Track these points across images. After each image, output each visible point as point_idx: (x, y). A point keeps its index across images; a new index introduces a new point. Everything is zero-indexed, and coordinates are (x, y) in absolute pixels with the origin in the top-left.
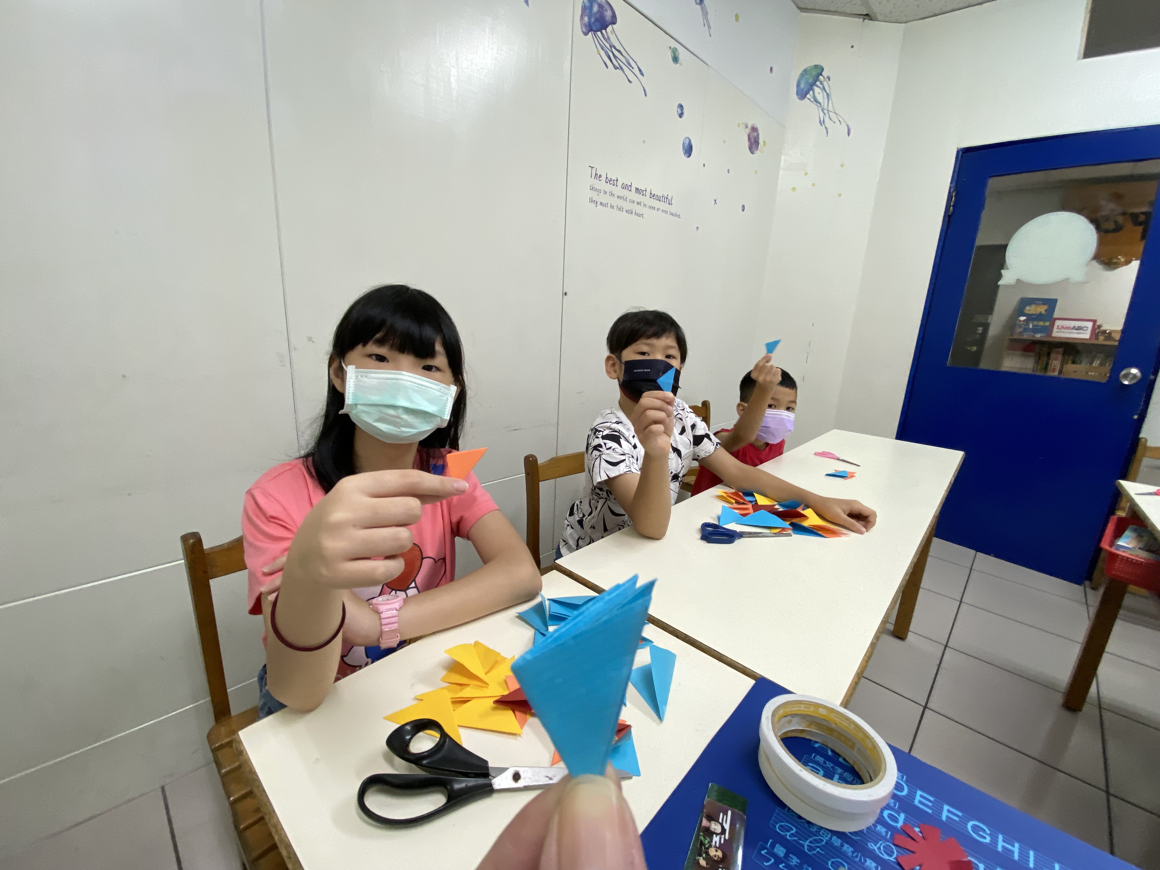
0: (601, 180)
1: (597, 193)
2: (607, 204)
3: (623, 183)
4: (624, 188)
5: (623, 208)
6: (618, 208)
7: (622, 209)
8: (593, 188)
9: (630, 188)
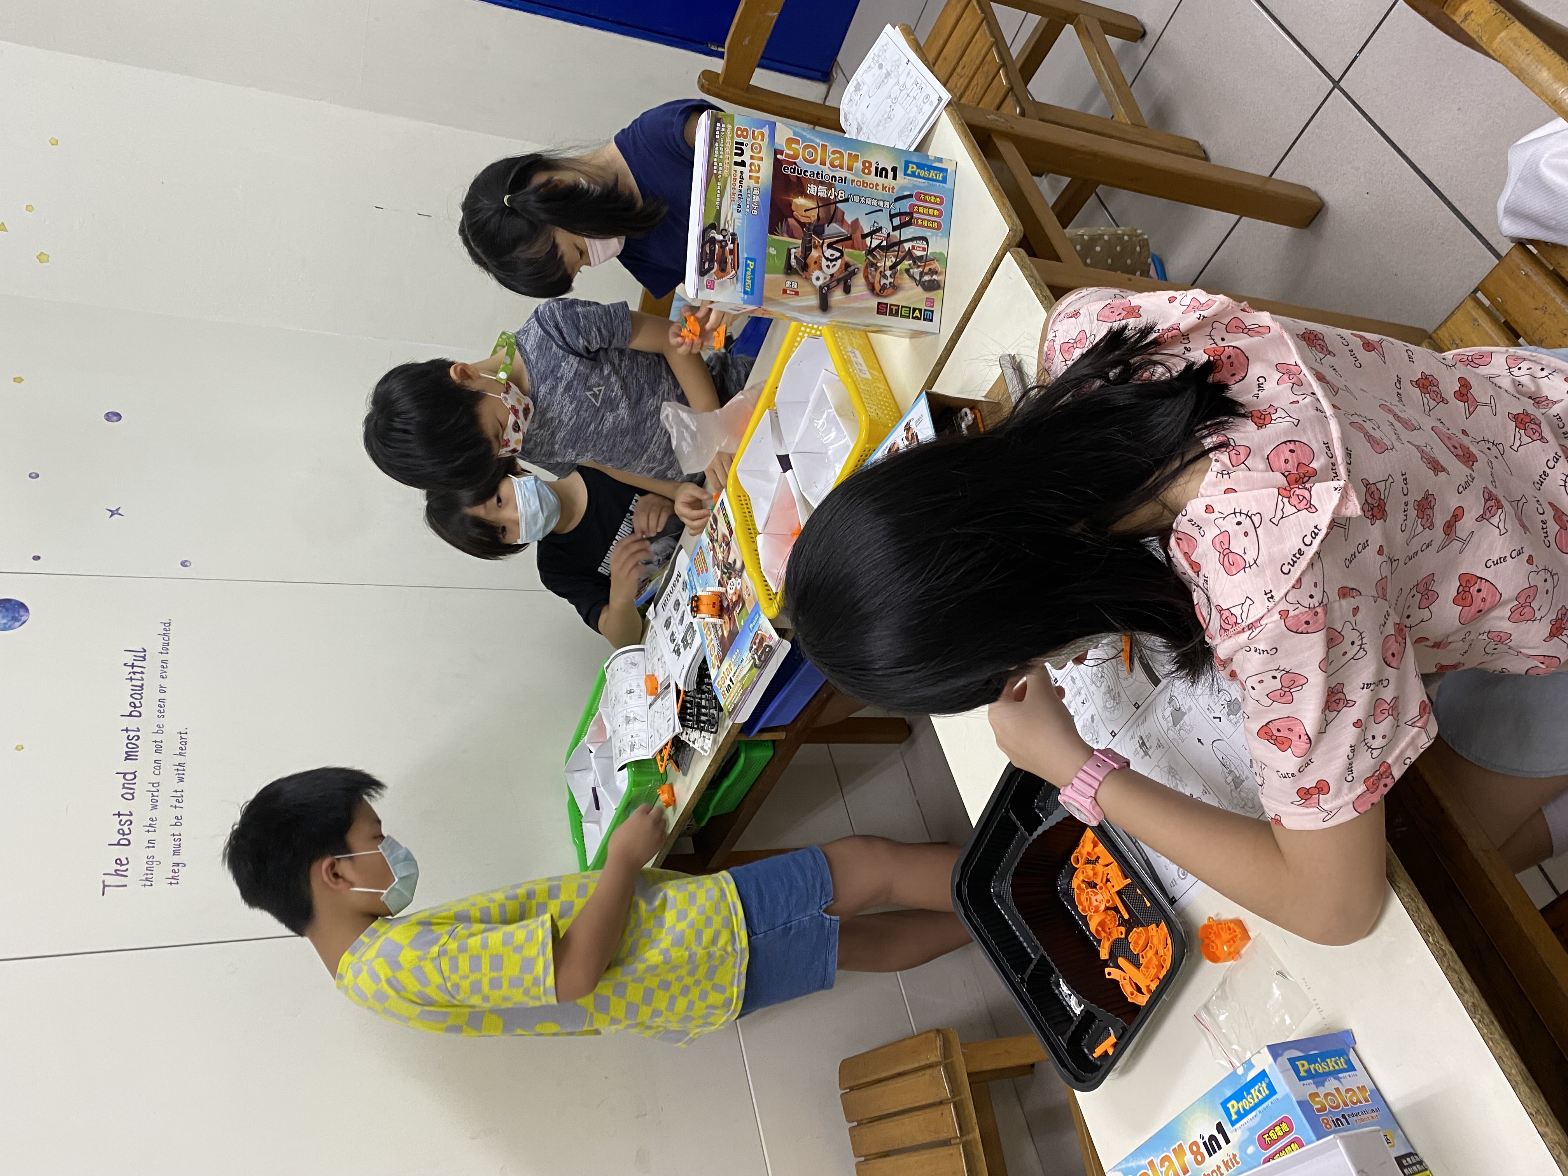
0: (127, 859)
1: (155, 866)
2: (173, 835)
3: (122, 796)
4: (132, 794)
5: (176, 791)
6: (178, 805)
7: (178, 794)
8: (147, 880)
9: (128, 777)
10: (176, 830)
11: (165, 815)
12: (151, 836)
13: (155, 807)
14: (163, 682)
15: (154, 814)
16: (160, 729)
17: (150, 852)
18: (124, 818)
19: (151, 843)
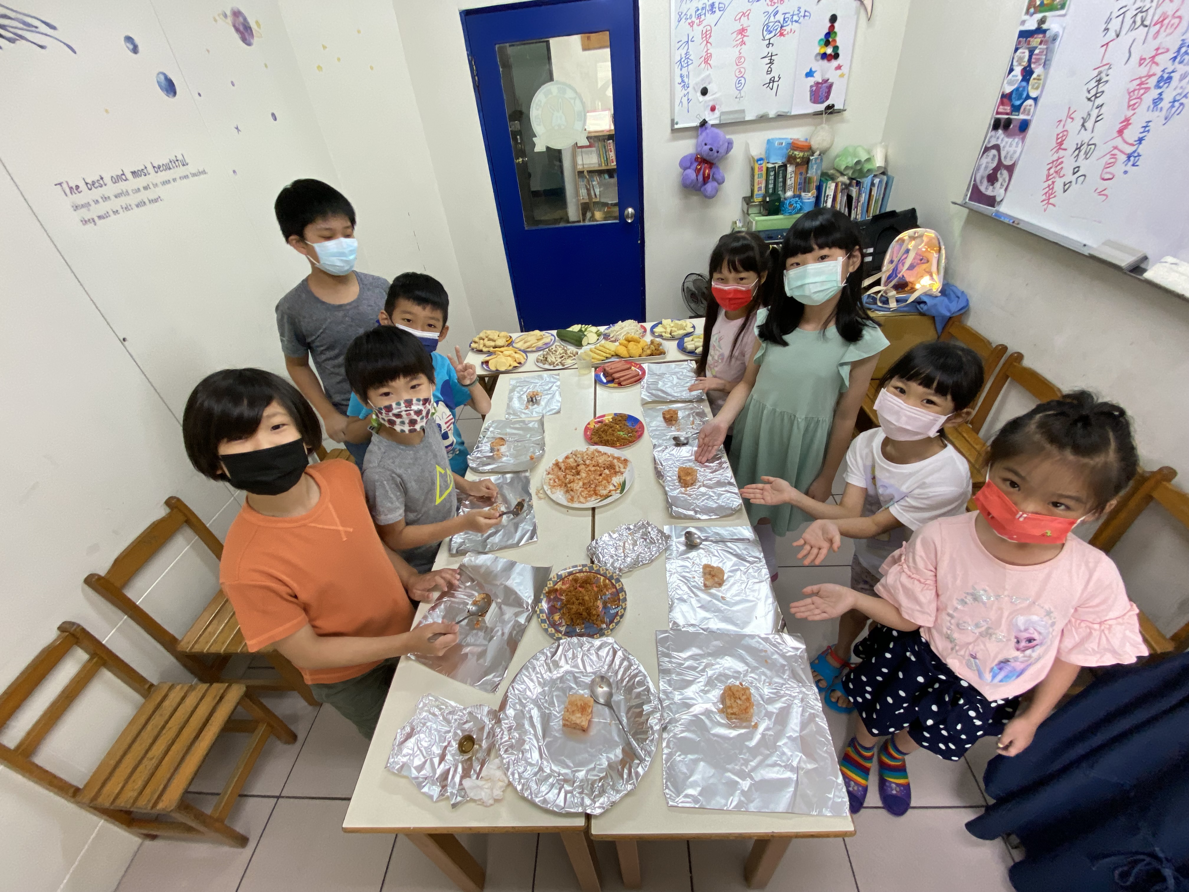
0: (81, 191)
1: (86, 208)
2: (108, 212)
3: (112, 177)
4: (116, 182)
5: (131, 206)
6: (125, 209)
8: (77, 207)
9: (123, 177)
10: (111, 213)
11: (116, 204)
12: (100, 200)
13: (116, 197)
14: (178, 180)
15: (113, 198)
16: (156, 185)
17: (92, 203)
18: (101, 182)
19: (97, 202)
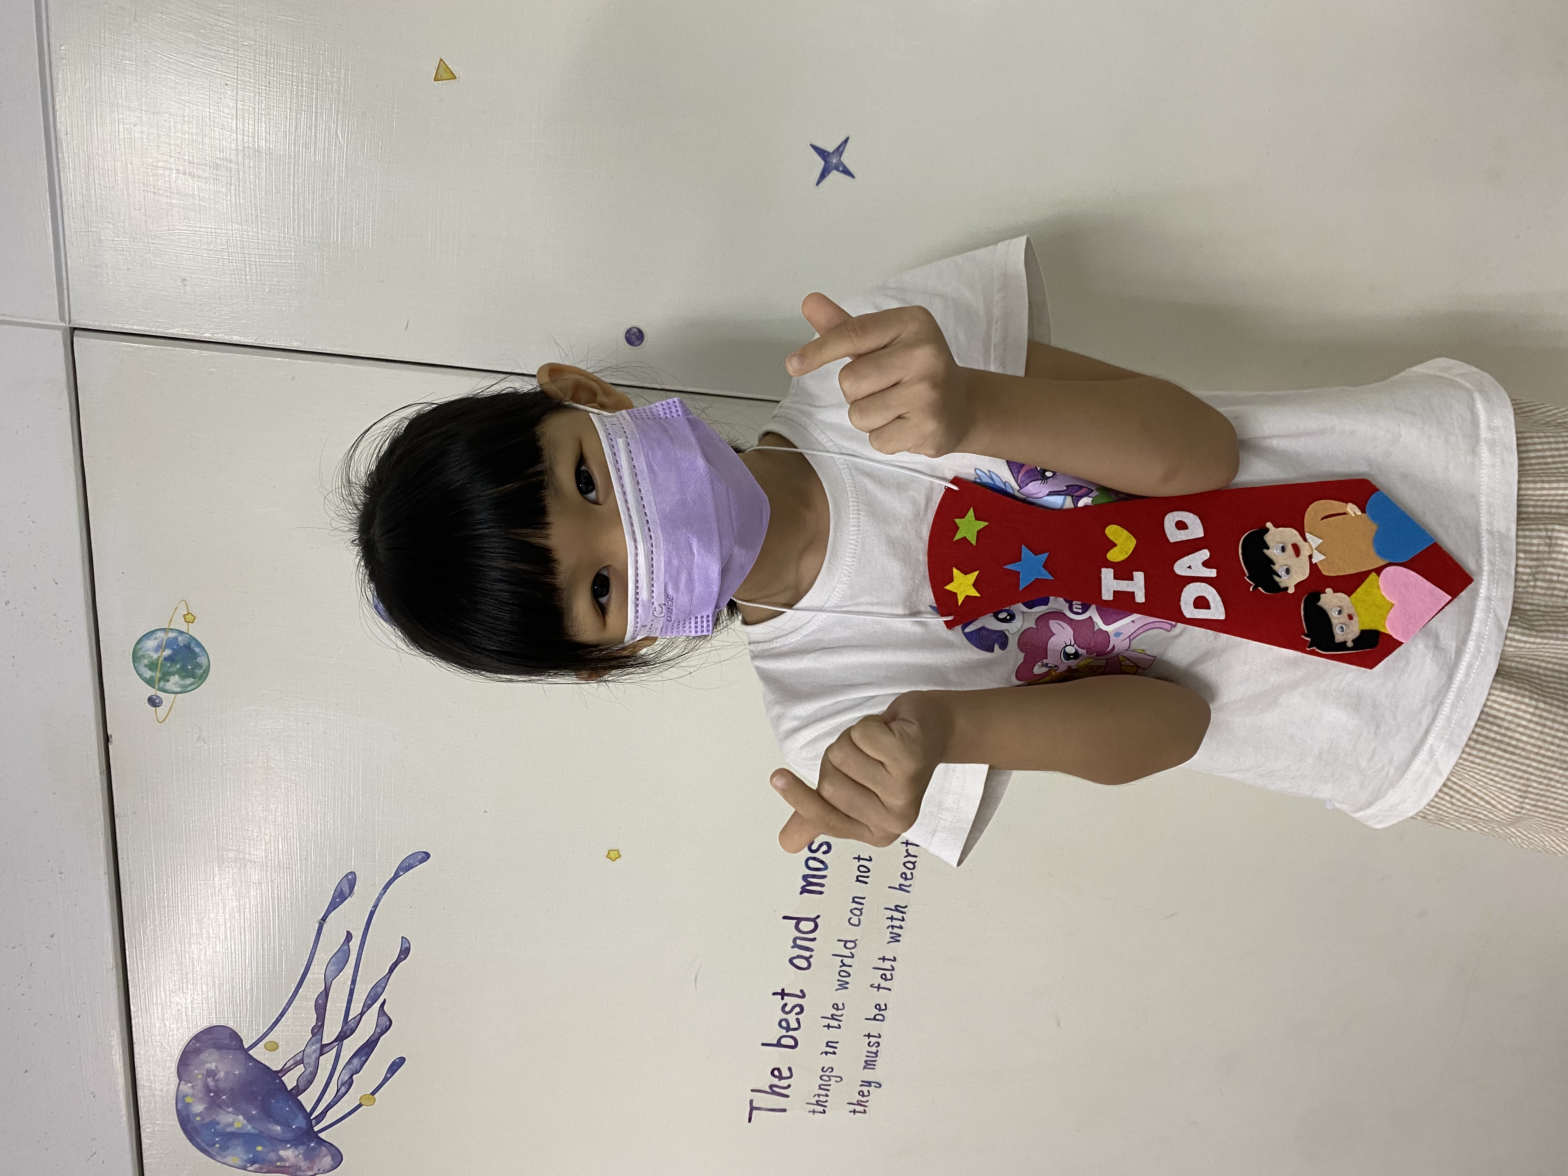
0: (790, 1069)
1: (832, 1082)
2: (869, 1036)
3: (791, 961)
4: (807, 959)
5: (884, 959)
6: (884, 984)
7: (887, 965)
8: (818, 1103)
9: (805, 926)
10: (874, 1027)
11: (860, 1000)
12: (832, 1035)
13: (843, 986)
15: (840, 997)
17: (829, 1060)
18: (791, 1001)
19: (831, 1047)
